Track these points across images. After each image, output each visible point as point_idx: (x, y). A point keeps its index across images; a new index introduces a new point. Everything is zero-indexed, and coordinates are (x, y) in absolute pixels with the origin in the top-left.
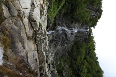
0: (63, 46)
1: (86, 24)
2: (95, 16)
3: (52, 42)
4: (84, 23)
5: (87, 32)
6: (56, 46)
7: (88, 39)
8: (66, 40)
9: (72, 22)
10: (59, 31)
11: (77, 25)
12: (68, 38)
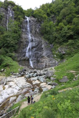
0: (44, 49)
1: (21, 23)
2: (12, 12)
3: (39, 60)
4: (21, 26)
5: (30, 21)
6: (43, 57)
7: (38, 19)
9: (21, 42)
11: (23, 36)
12: (36, 45)
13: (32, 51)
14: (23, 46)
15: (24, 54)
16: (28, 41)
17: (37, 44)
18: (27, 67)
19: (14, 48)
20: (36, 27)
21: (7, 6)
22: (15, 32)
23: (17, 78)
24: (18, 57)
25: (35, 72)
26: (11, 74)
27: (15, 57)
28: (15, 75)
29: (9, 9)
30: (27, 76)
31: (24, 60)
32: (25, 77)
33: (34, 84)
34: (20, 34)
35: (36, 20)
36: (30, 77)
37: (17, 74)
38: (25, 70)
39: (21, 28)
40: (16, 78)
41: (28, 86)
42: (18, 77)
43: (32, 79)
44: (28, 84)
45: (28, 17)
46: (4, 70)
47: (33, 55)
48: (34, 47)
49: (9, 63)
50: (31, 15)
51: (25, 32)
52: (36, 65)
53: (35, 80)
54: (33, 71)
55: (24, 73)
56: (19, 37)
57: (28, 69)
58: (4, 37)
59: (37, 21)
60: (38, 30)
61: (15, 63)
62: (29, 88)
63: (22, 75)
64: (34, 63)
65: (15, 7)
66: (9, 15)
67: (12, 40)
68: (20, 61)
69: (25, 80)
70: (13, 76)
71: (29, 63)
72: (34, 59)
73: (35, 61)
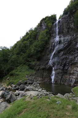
1: (51, 29)
3: (67, 70)
5: (59, 22)
8: (68, 49)
10: (54, 63)
11: (51, 41)
13: (59, 56)
16: (54, 45)
17: (66, 45)
47: (59, 63)
48: (61, 50)
52: (60, 77)
59: (69, 16)
60: (72, 26)
64: (58, 73)
72: (59, 68)
73: (59, 71)
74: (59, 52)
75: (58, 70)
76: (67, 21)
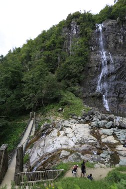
1: (89, 39)
2: (76, 27)
4: (89, 42)
5: (104, 29)
8: (120, 73)
9: (89, 68)
11: (93, 57)
12: (116, 69)
13: (108, 81)
14: (92, 74)
15: (92, 87)
17: (118, 67)
18: (96, 109)
19: (77, 79)
20: (117, 35)
21: (70, 22)
22: (80, 54)
23: (77, 125)
24: (84, 92)
25: (111, 120)
26: (71, 116)
27: (79, 92)
28: (76, 119)
29: (72, 25)
30: (93, 124)
31: (93, 97)
32: (90, 125)
33: (103, 140)
34: (87, 55)
35: (116, 23)
36: (98, 127)
37: (79, 118)
38: (93, 114)
39: (88, 46)
40: (75, 124)
41: (92, 141)
42: (80, 123)
43: (102, 131)
44: (92, 139)
45: (101, 23)
46: (62, 110)
47: (111, 89)
48: (112, 74)
49: (69, 101)
50: (106, 18)
51: (95, 51)
52: (116, 106)
53: (108, 135)
54: (107, 118)
55: (90, 117)
56: (85, 62)
57: (98, 113)
58: (65, 65)
59: (118, 24)
60: (120, 40)
61: (78, 102)
62: (92, 146)
63: (87, 122)
64: (112, 102)
65: (81, 17)
66: (72, 34)
67: (75, 68)
68: (86, 98)
69: (90, 131)
70: (72, 120)
71: (102, 102)
72: (112, 95)
73: (113, 99)
74: (109, 75)
75: (111, 98)
76: (115, 31)
